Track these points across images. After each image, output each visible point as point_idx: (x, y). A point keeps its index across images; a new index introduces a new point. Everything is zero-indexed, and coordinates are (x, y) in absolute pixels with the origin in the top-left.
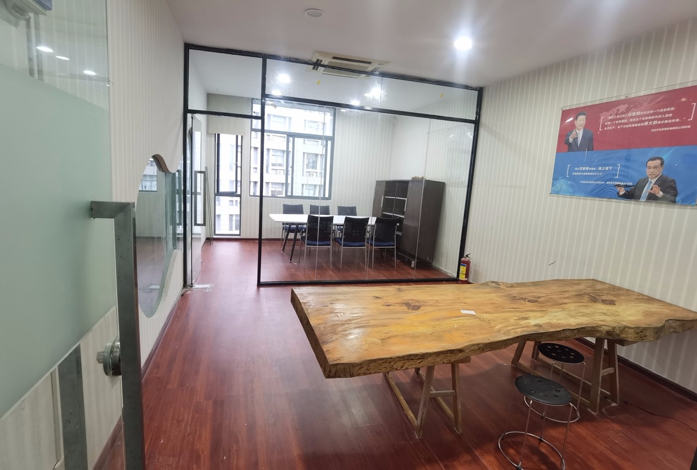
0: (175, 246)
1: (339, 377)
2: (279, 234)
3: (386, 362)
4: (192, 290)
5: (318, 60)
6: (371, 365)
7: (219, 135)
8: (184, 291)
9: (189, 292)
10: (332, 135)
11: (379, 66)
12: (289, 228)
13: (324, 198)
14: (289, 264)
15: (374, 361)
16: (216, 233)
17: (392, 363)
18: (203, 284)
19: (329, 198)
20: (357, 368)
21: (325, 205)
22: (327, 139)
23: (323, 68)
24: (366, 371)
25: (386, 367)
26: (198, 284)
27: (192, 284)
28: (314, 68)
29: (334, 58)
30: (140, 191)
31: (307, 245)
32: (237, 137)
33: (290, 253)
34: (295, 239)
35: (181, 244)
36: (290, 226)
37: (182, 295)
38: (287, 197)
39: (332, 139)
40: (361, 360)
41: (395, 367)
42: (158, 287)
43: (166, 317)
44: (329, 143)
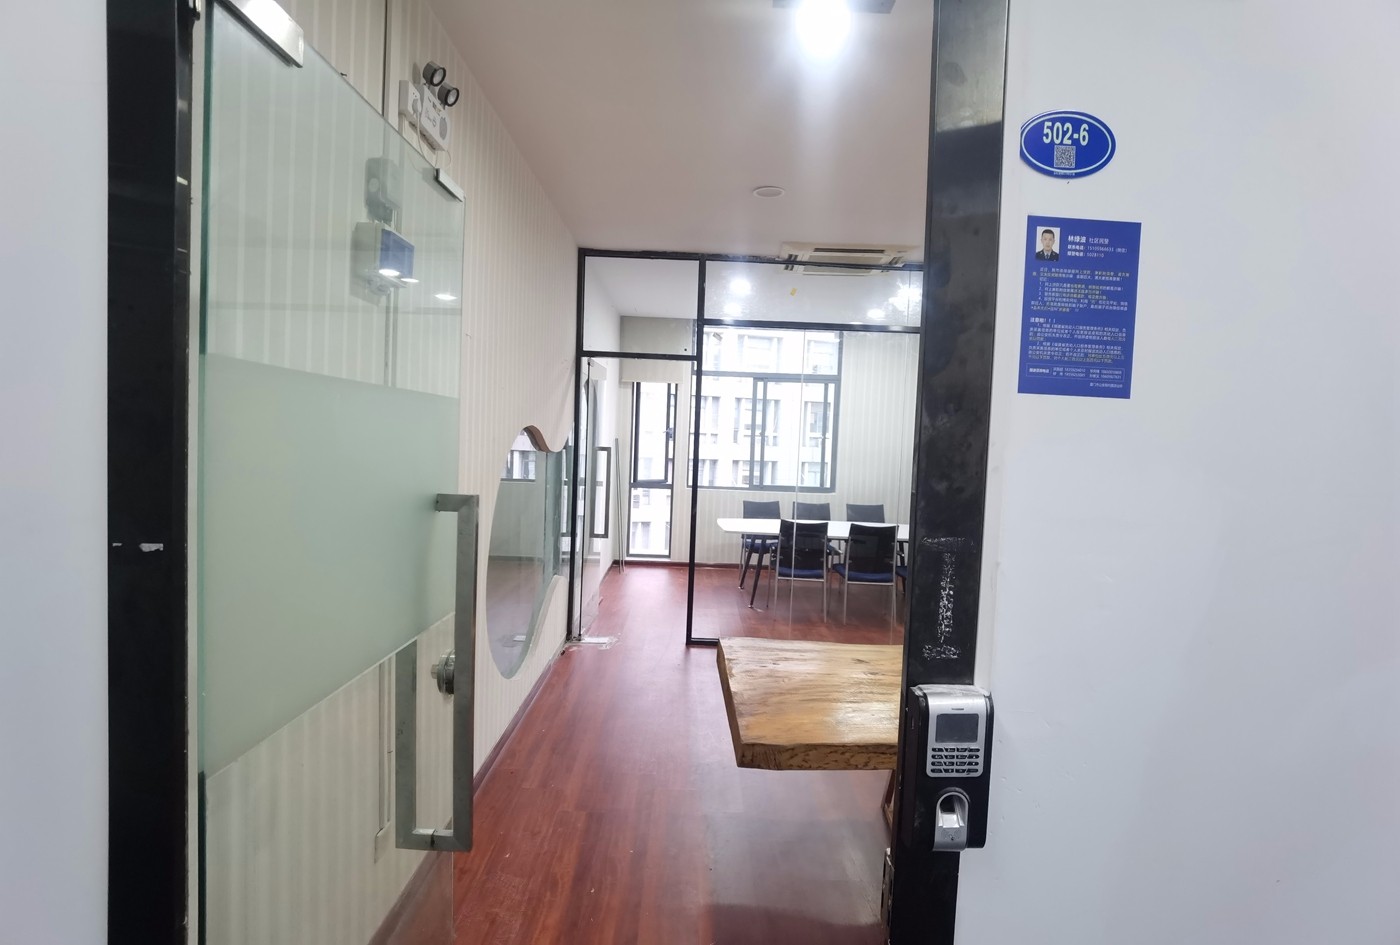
0: (556, 571)
1: (759, 767)
2: (736, 557)
3: (836, 752)
4: (579, 646)
5: (791, 256)
6: (810, 753)
7: (638, 384)
8: (566, 646)
9: (575, 648)
10: (835, 373)
11: (899, 255)
12: (754, 544)
13: (821, 489)
14: (749, 611)
15: (815, 747)
16: (631, 552)
17: (847, 755)
18: (598, 636)
19: (832, 489)
20: (786, 755)
21: (823, 502)
22: (825, 380)
23: (801, 267)
24: (804, 763)
25: (836, 761)
26: (590, 636)
27: (580, 635)
28: (786, 268)
29: (817, 250)
30: (502, 480)
31: (780, 575)
32: (669, 385)
33: (752, 591)
34: (760, 566)
35: (567, 570)
36: (753, 541)
37: (564, 652)
38: (752, 487)
39: (836, 380)
40: (793, 743)
41: (852, 761)
42: (522, 638)
43: (534, 683)
44: (832, 387)
